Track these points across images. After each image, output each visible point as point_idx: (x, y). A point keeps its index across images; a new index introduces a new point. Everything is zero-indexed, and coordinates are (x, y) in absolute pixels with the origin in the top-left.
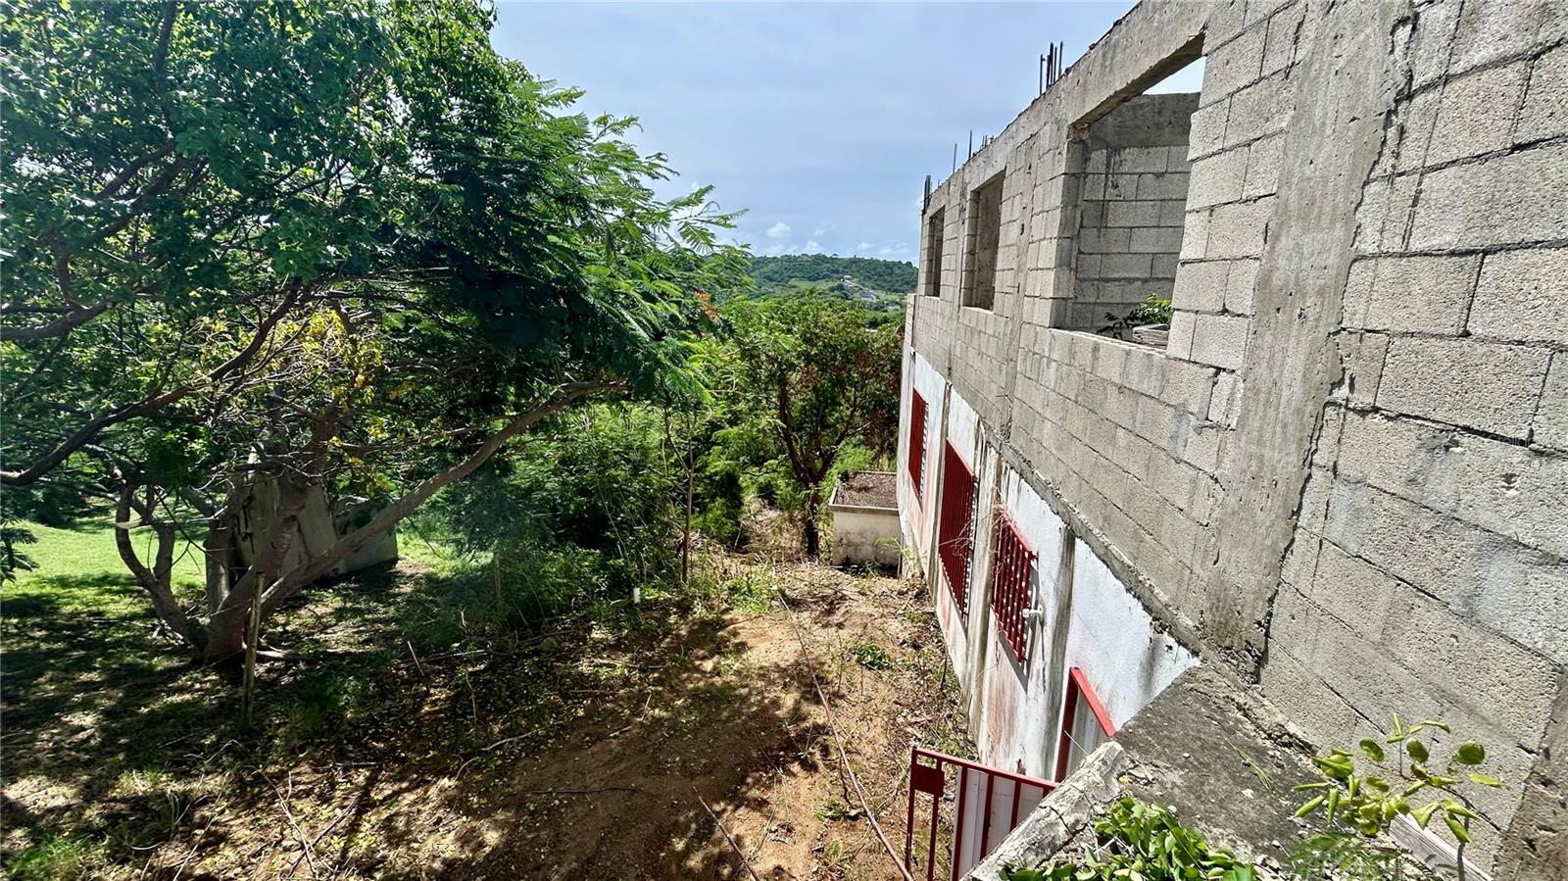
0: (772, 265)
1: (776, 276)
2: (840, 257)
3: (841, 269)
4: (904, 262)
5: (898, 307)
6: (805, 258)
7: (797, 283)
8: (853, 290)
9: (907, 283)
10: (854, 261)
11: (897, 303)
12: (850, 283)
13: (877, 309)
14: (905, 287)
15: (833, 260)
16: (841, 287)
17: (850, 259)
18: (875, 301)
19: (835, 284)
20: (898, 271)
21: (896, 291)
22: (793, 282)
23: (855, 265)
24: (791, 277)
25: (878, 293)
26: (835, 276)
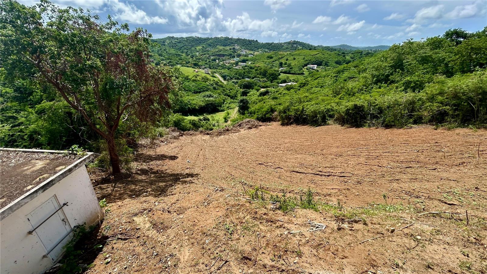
0: (211, 40)
1: (212, 44)
2: (234, 38)
3: (234, 42)
4: (255, 40)
5: (252, 55)
6: (222, 38)
7: (219, 47)
8: (238, 50)
9: (256, 47)
10: (239, 39)
11: (252, 54)
12: (237, 47)
13: (245, 56)
14: (255, 49)
15: (231, 39)
16: (234, 49)
17: (237, 39)
18: (245, 53)
19: (232, 48)
20: (253, 43)
21: (252, 50)
22: (218, 46)
23: (239, 41)
24: (217, 45)
25: (246, 51)
26: (232, 44)
